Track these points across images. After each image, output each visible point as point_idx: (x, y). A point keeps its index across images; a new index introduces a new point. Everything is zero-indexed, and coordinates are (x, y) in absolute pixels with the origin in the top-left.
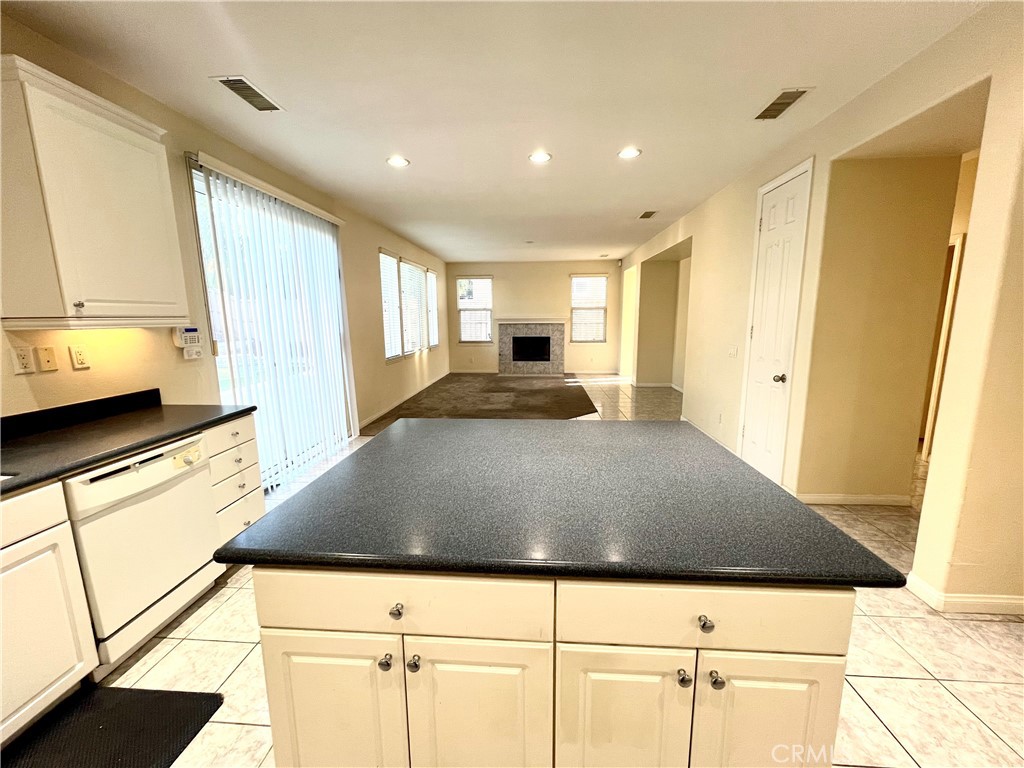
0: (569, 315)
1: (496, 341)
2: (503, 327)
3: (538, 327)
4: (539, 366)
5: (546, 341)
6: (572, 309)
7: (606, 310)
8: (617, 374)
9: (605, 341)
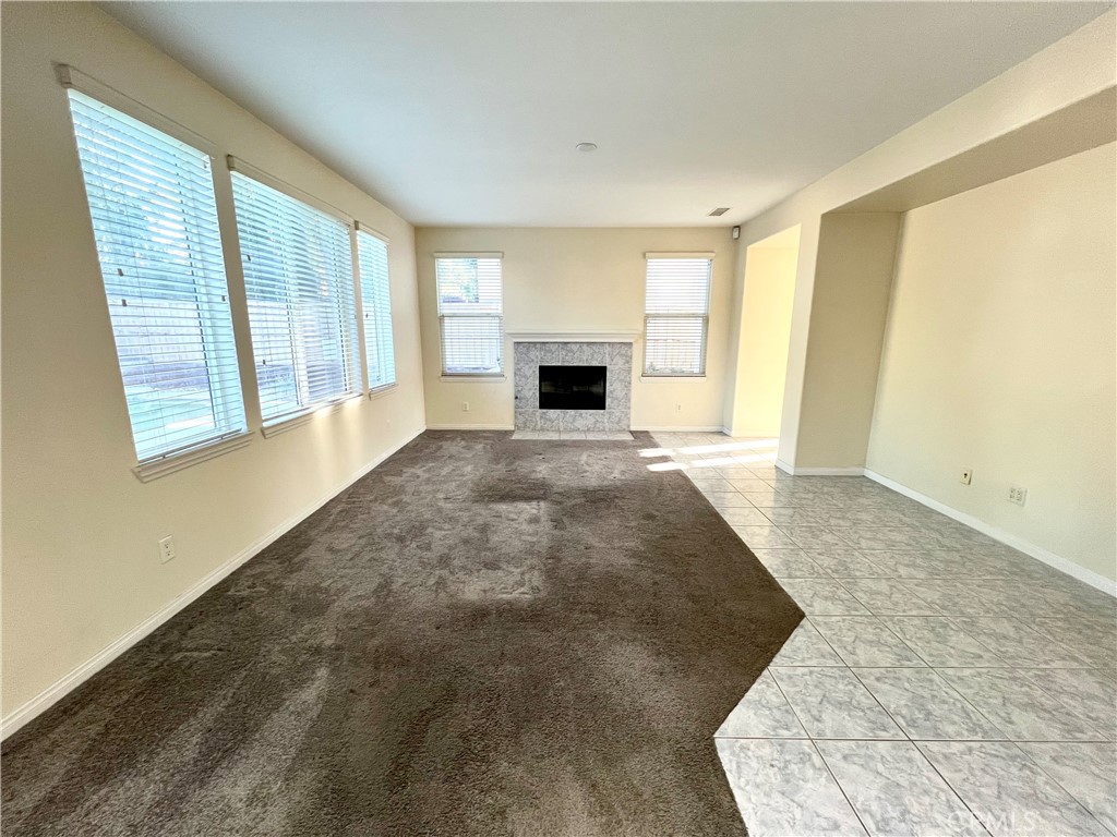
0: (641, 328)
1: (510, 374)
2: (522, 347)
3: (585, 347)
4: (586, 417)
5: (599, 373)
6: (647, 317)
7: (706, 320)
8: (721, 433)
9: (703, 374)
